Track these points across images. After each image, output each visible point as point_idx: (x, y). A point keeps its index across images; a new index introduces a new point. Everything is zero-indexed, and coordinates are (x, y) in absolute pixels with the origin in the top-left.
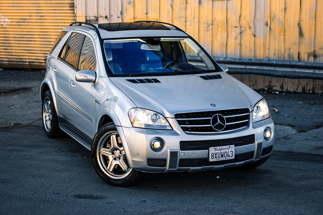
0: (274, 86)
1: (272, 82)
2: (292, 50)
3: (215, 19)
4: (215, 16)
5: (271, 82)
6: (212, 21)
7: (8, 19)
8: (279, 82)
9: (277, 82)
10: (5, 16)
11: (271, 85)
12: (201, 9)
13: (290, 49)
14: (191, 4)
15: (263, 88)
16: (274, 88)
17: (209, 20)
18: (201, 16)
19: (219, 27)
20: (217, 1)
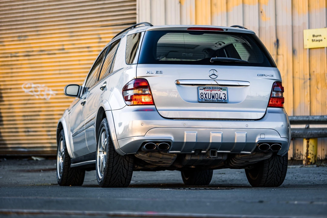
3: (314, 72)
4: (313, 69)
6: (310, 75)
7: (53, 90)
10: (49, 87)
12: (296, 61)
14: (283, 55)
17: (307, 74)
18: (296, 70)
19: (318, 82)
20: (315, 49)
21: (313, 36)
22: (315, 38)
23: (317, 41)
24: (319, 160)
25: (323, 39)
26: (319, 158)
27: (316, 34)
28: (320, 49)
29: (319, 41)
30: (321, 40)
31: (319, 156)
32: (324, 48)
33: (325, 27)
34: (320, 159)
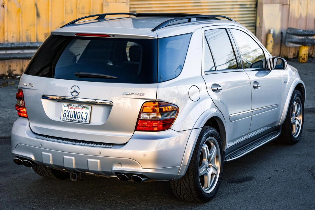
0: (14, 70)
1: (12, 66)
2: (29, 32)
5: (10, 66)
8: (19, 65)
9: (17, 66)
11: (11, 69)
13: (27, 31)
15: (3, 74)
16: (15, 73)
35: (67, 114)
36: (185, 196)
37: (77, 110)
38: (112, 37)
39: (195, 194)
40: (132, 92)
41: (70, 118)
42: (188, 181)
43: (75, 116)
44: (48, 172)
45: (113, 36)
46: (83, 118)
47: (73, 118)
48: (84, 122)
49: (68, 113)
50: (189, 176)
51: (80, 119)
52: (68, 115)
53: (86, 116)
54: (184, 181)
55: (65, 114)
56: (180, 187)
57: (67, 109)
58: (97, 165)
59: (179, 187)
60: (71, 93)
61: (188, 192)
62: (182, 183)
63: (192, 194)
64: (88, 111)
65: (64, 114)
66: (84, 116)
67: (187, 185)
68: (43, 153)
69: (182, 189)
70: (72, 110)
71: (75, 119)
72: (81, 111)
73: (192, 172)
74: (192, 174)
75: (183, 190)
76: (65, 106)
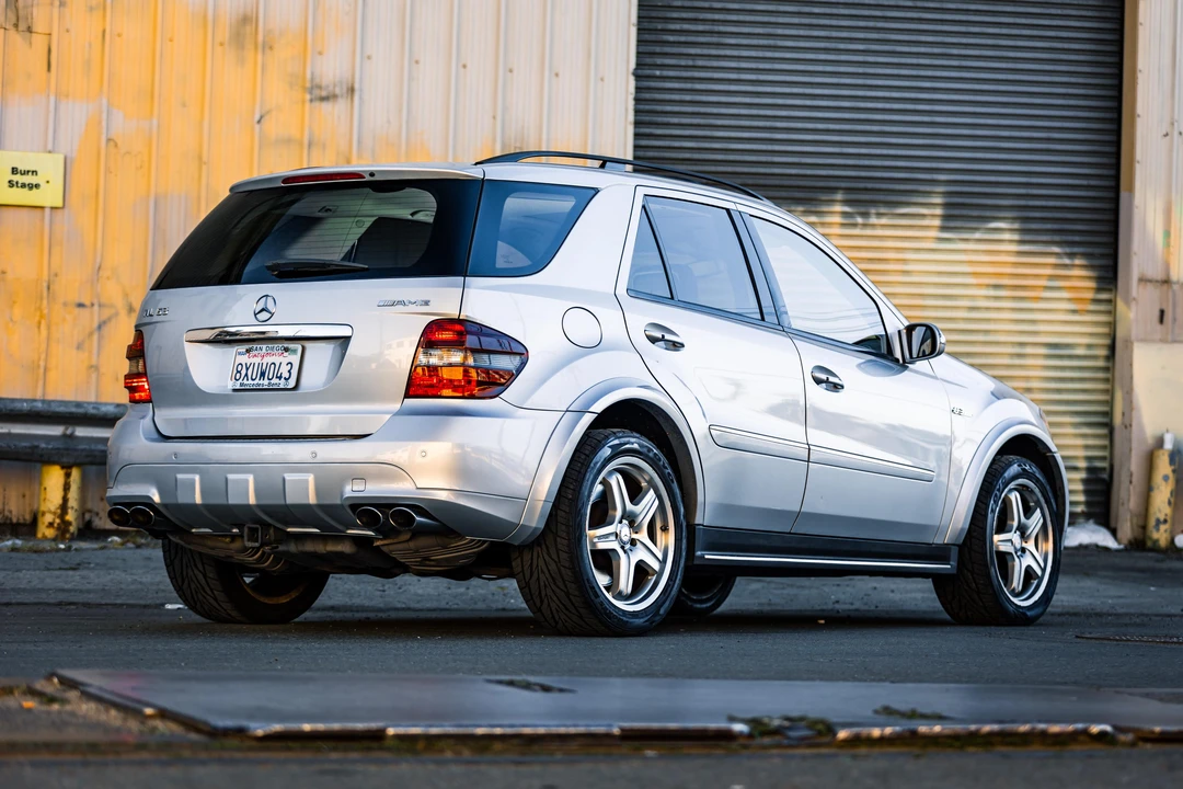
19: (14, 302)
20: (12, 209)
21: (13, 173)
22: (17, 178)
23: (23, 186)
24: (12, 524)
25: (43, 184)
26: (11, 519)
27: (21, 167)
28: (25, 210)
29: (31, 187)
30: (37, 186)
31: (11, 512)
32: (42, 208)
33: (50, 152)
34: (15, 520)
35: (244, 372)
36: (553, 606)
37: (268, 360)
38: (368, 178)
39: (577, 593)
40: (400, 299)
41: (250, 382)
42: (555, 557)
43: (263, 374)
44: (211, 590)
45: (372, 174)
46: (280, 378)
47: (255, 382)
48: (281, 386)
49: (247, 369)
50: (558, 539)
51: (275, 381)
52: (246, 375)
53: (289, 371)
54: (546, 557)
55: (240, 372)
56: (538, 579)
57: (244, 359)
58: (307, 489)
59: (535, 575)
60: (255, 315)
61: (558, 591)
62: (541, 563)
63: (568, 594)
64: (295, 359)
65: (238, 372)
66: (284, 371)
67: (553, 567)
68: (180, 476)
69: (542, 584)
70: (257, 360)
71: (261, 382)
72: (277, 359)
73: (564, 528)
74: (564, 535)
75: (545, 586)
76: (240, 354)
